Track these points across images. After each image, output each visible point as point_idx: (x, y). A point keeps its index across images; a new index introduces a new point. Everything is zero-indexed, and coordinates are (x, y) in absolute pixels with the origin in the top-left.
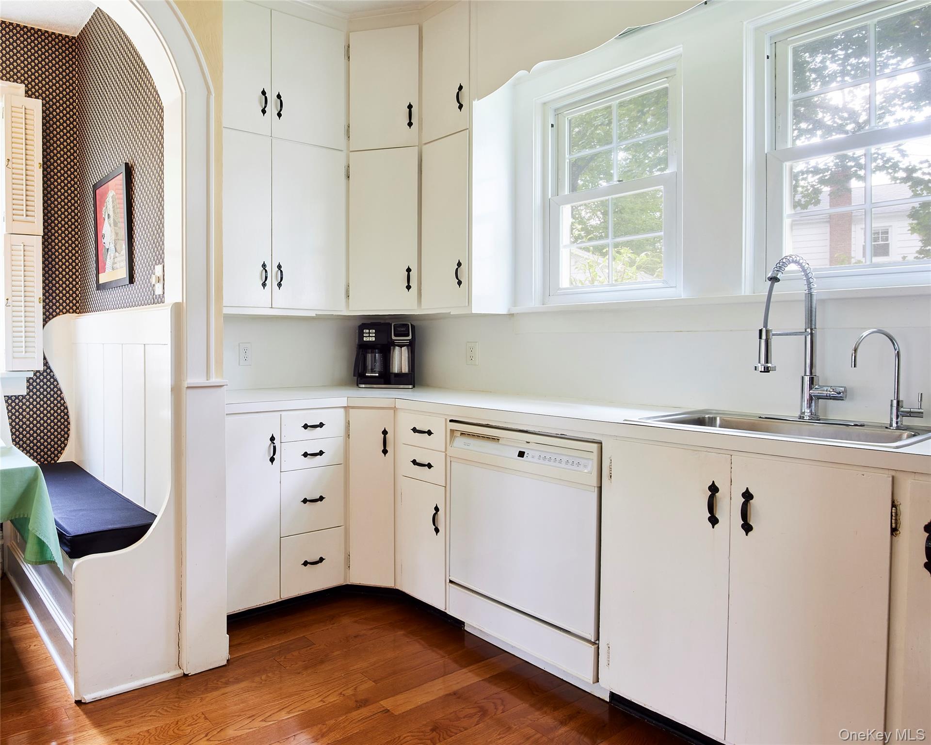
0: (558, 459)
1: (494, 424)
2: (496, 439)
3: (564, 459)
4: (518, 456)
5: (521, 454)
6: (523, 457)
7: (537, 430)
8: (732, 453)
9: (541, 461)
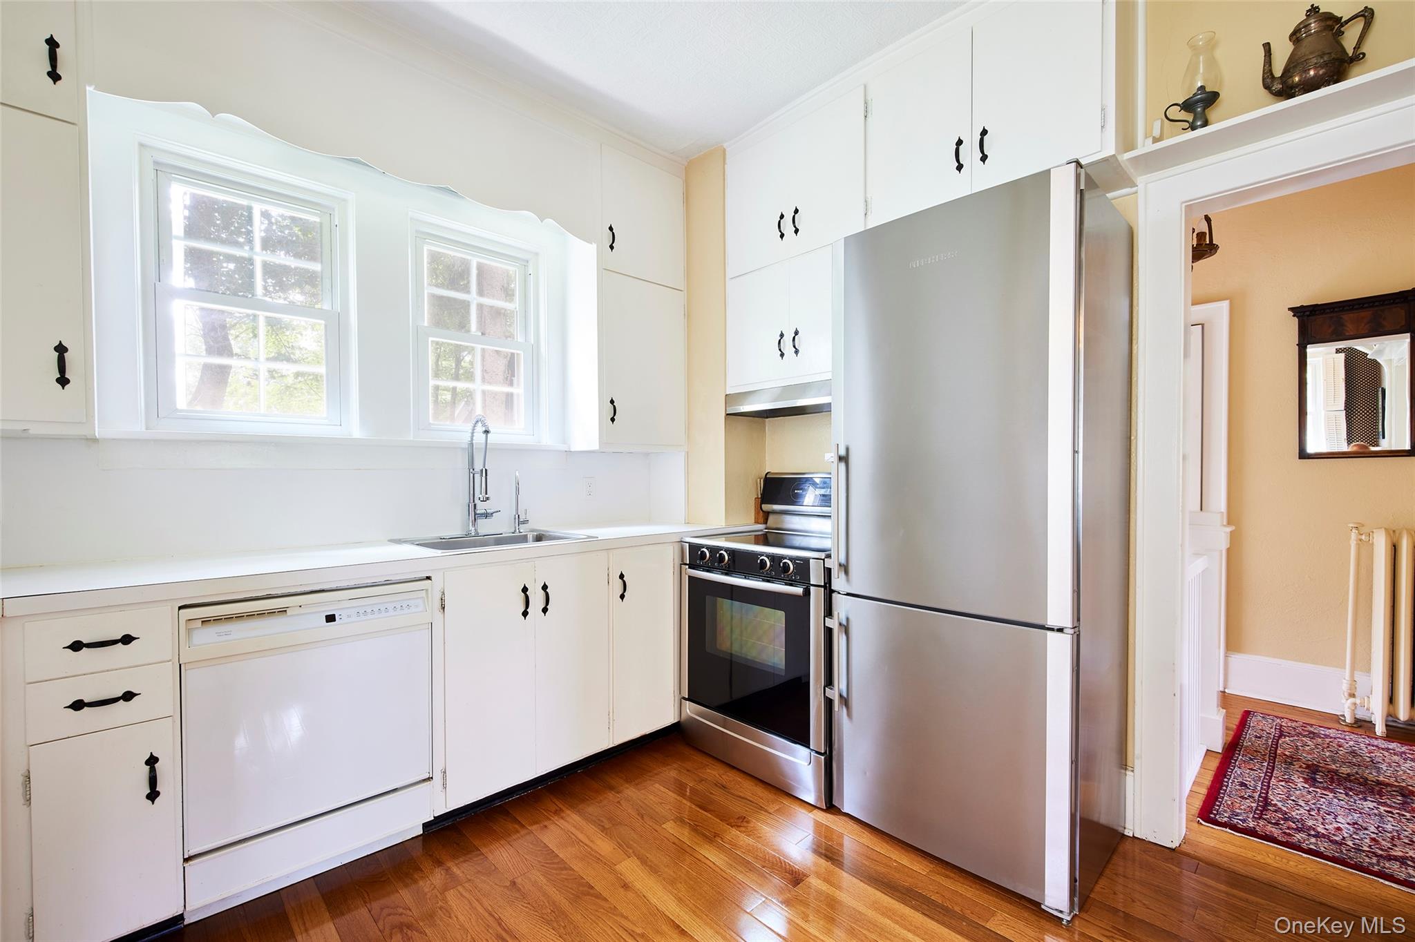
0: (383, 609)
1: (279, 592)
2: (283, 611)
3: (390, 607)
4: (327, 622)
5: (331, 618)
6: (335, 621)
7: (352, 584)
8: (534, 560)
9: (362, 617)
